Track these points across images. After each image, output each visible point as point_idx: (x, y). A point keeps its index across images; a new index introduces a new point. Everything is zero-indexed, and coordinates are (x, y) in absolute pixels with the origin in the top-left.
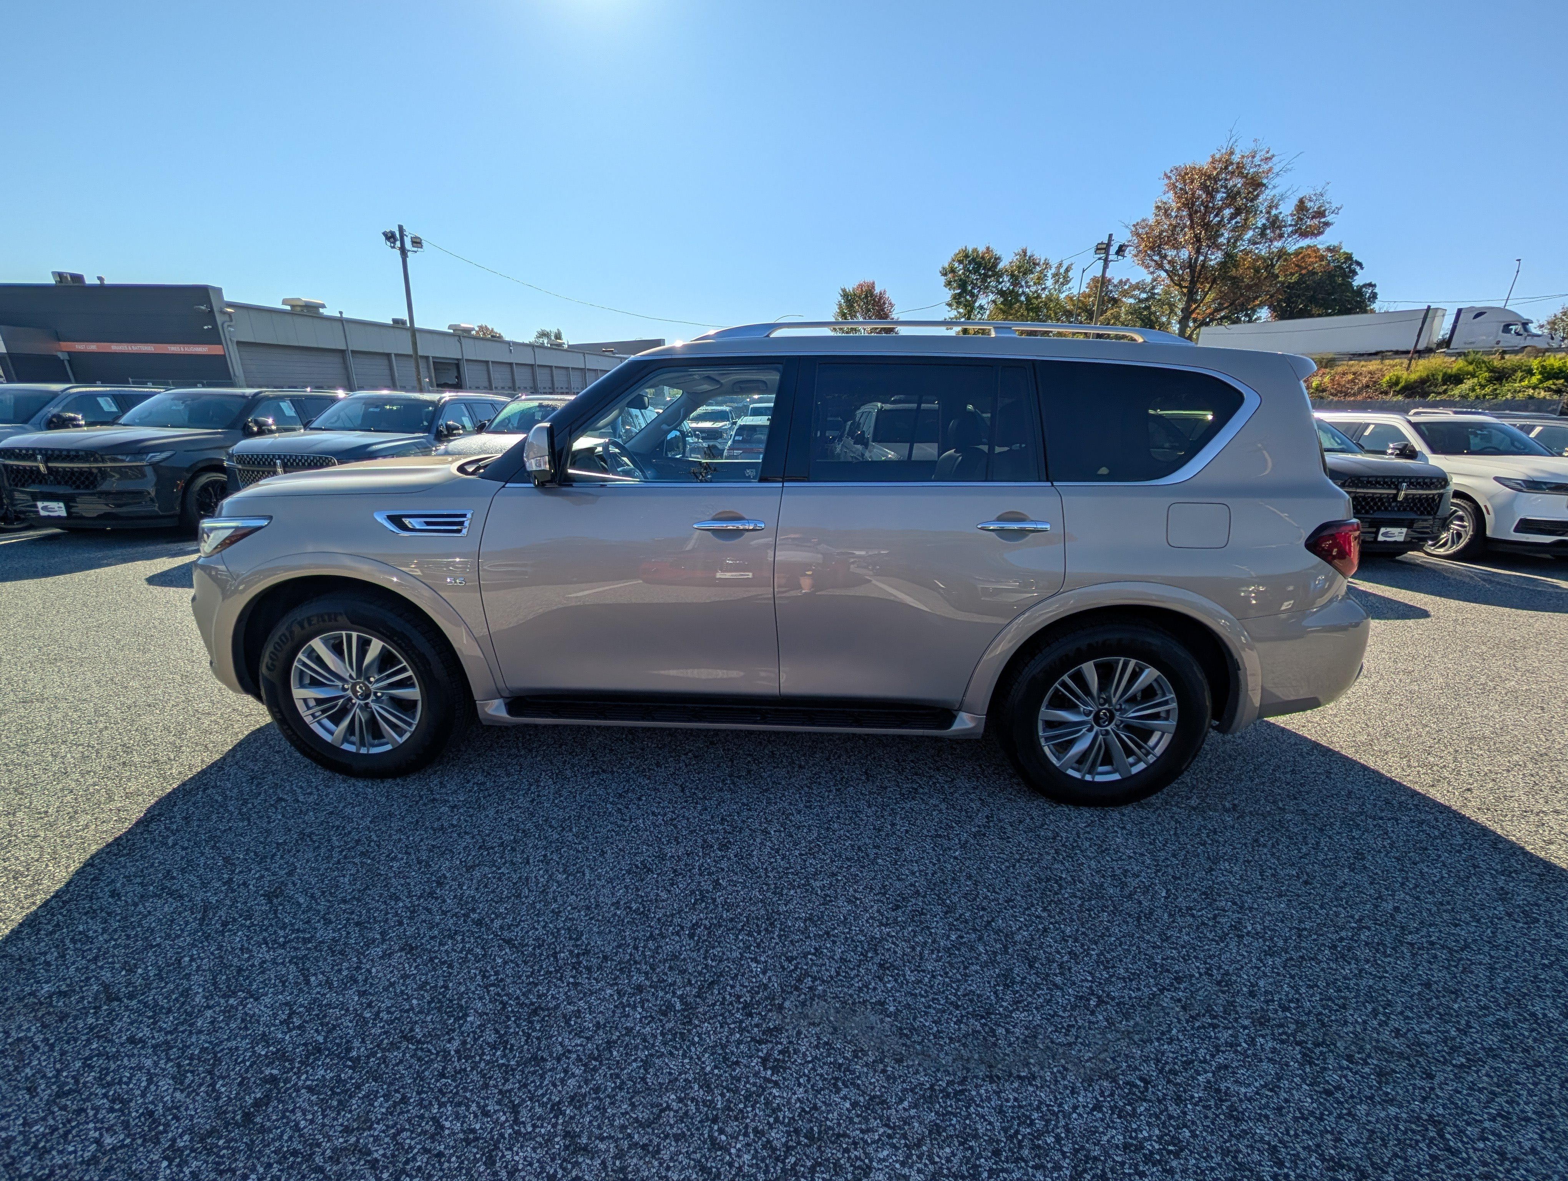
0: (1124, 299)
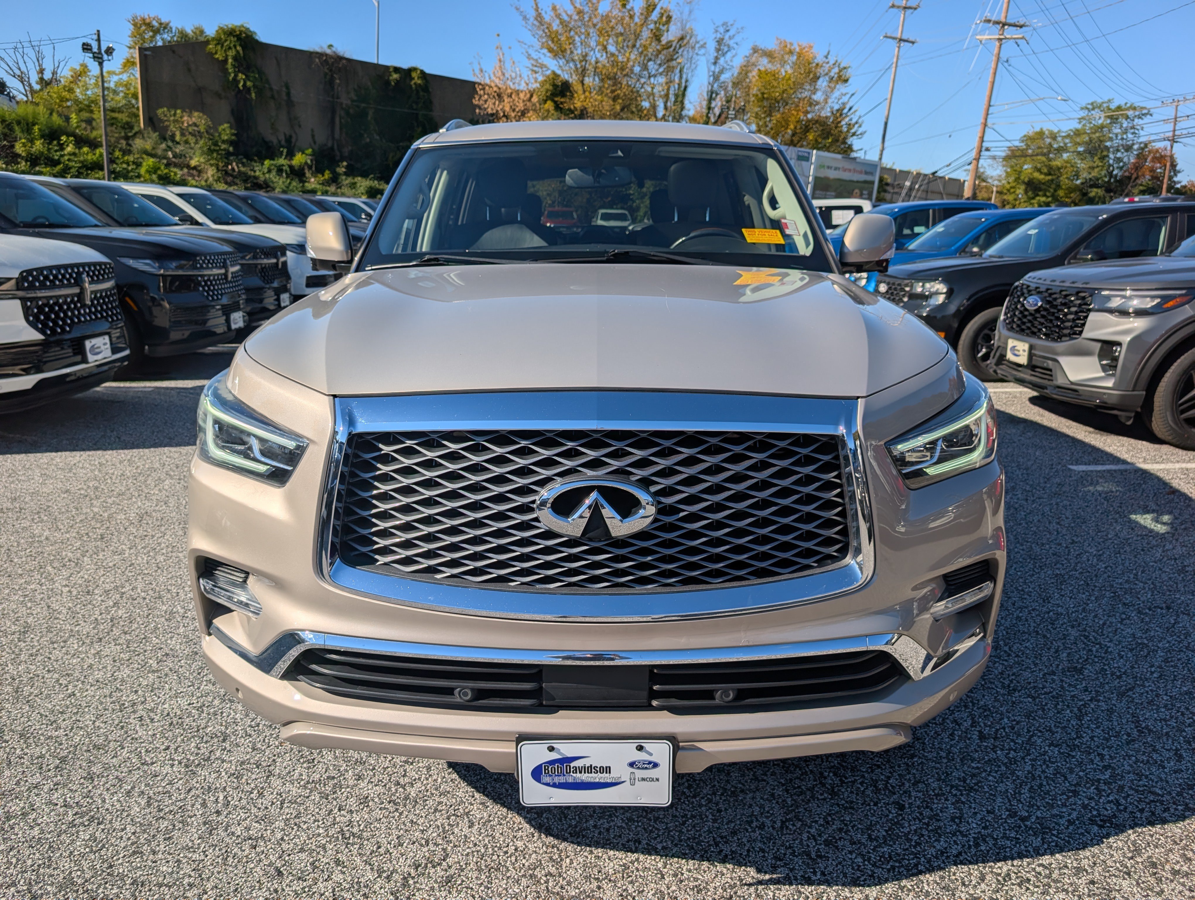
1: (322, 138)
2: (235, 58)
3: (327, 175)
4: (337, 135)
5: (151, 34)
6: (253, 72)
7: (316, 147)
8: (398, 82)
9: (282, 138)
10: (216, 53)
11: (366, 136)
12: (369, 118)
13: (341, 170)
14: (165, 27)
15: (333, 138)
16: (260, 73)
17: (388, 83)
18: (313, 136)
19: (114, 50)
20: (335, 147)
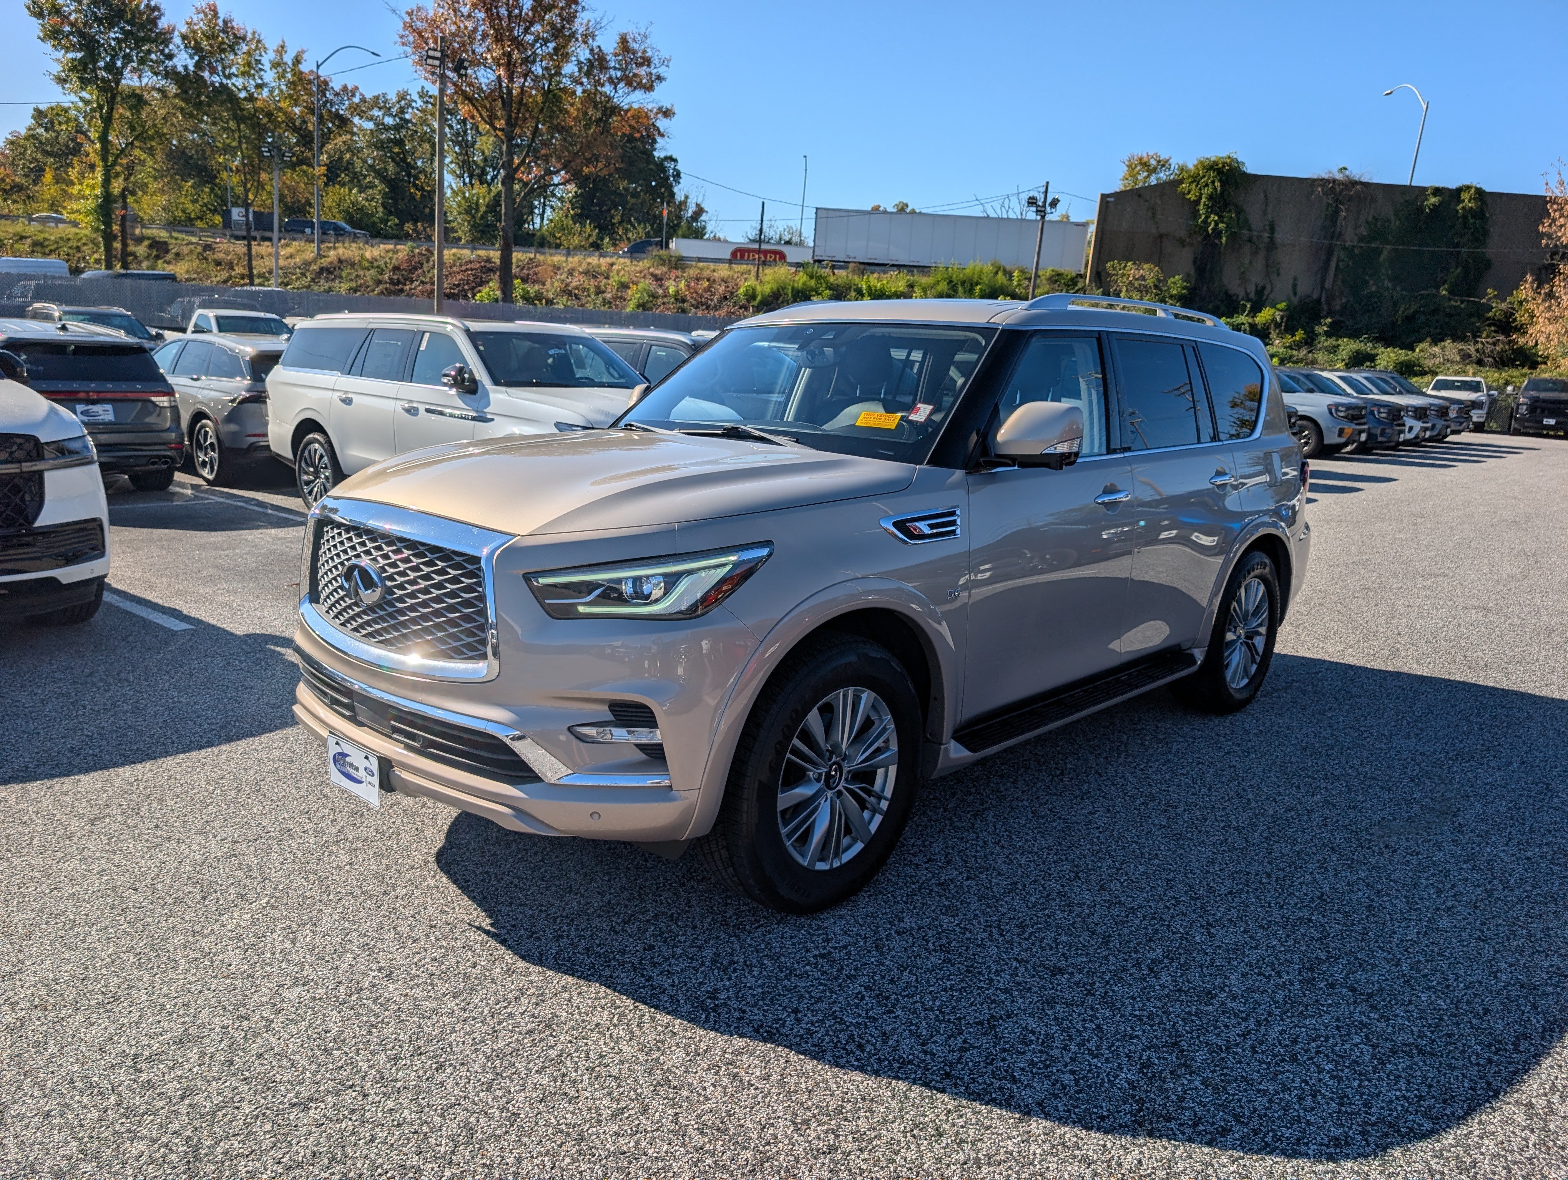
0: (356, 120)
1: (1304, 288)
2: (1210, 198)
3: (1300, 335)
4: (1328, 285)
5: (1146, 174)
6: (1230, 211)
7: (1295, 301)
8: (1435, 208)
9: (1252, 289)
10: (1189, 193)
11: (1371, 283)
12: (1382, 258)
13: (1320, 329)
14: (1163, 164)
15: (1323, 287)
16: (1240, 211)
17: (1421, 209)
18: (1294, 286)
19: (1058, 201)
20: (1323, 299)
